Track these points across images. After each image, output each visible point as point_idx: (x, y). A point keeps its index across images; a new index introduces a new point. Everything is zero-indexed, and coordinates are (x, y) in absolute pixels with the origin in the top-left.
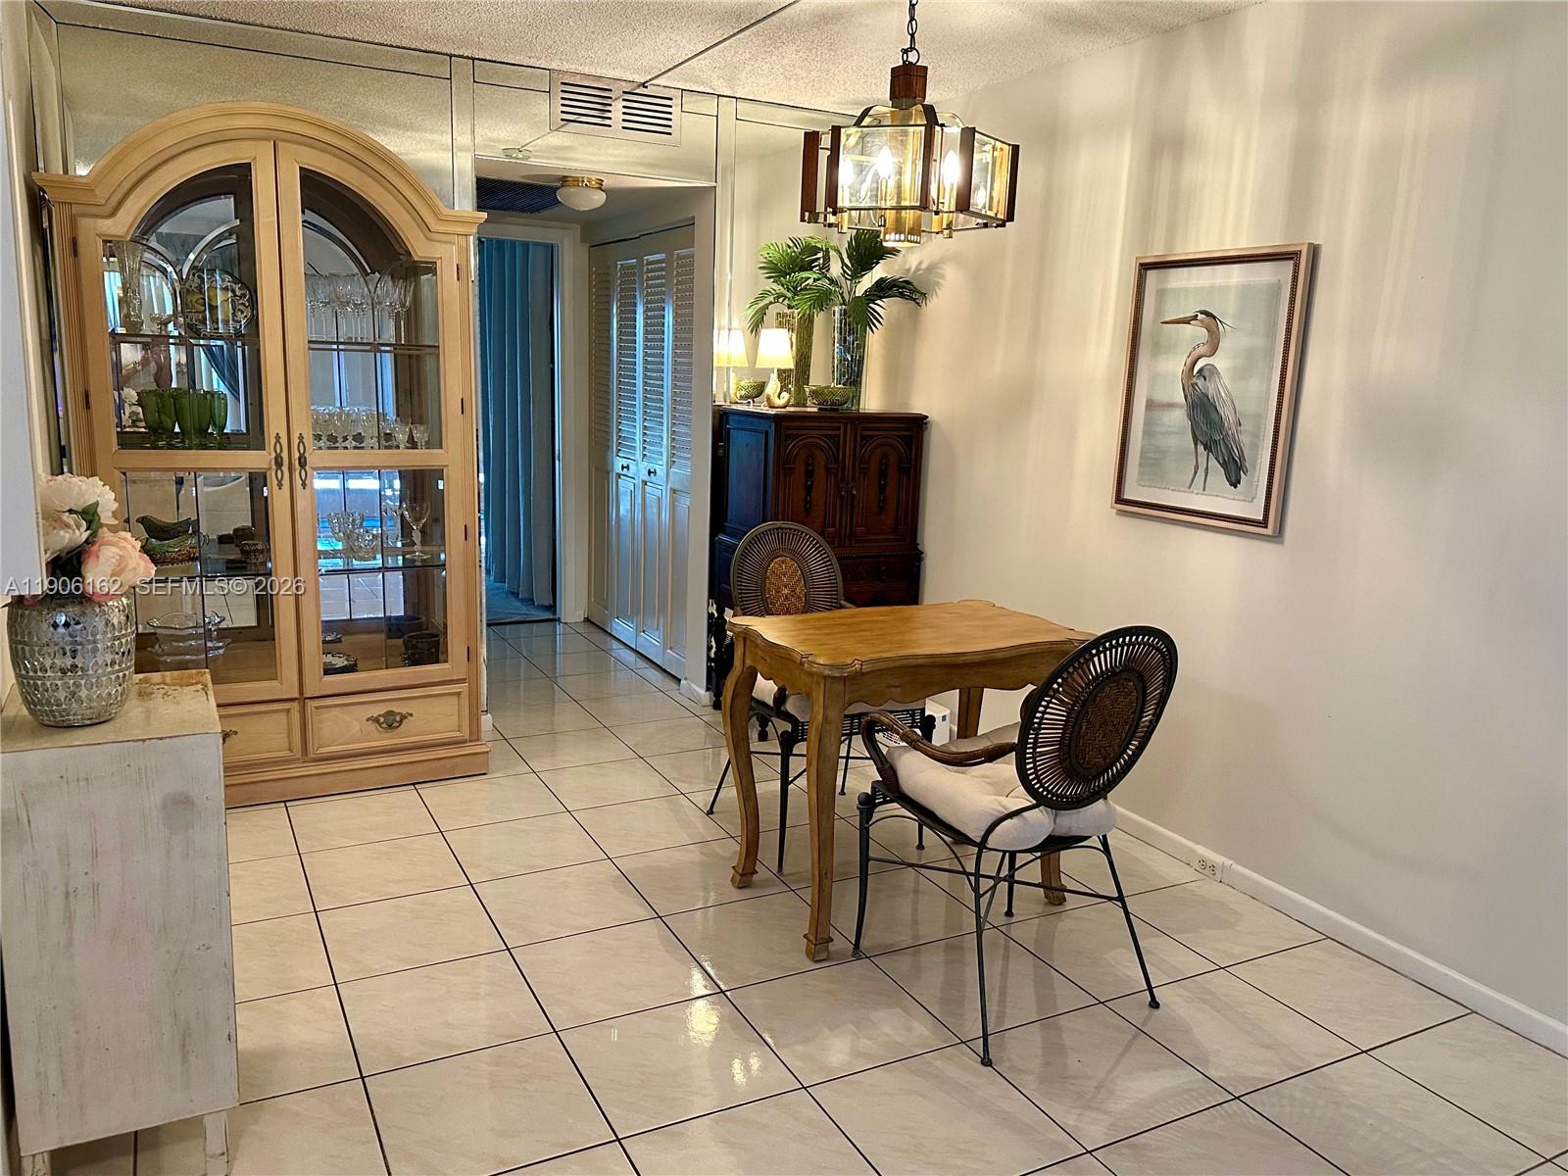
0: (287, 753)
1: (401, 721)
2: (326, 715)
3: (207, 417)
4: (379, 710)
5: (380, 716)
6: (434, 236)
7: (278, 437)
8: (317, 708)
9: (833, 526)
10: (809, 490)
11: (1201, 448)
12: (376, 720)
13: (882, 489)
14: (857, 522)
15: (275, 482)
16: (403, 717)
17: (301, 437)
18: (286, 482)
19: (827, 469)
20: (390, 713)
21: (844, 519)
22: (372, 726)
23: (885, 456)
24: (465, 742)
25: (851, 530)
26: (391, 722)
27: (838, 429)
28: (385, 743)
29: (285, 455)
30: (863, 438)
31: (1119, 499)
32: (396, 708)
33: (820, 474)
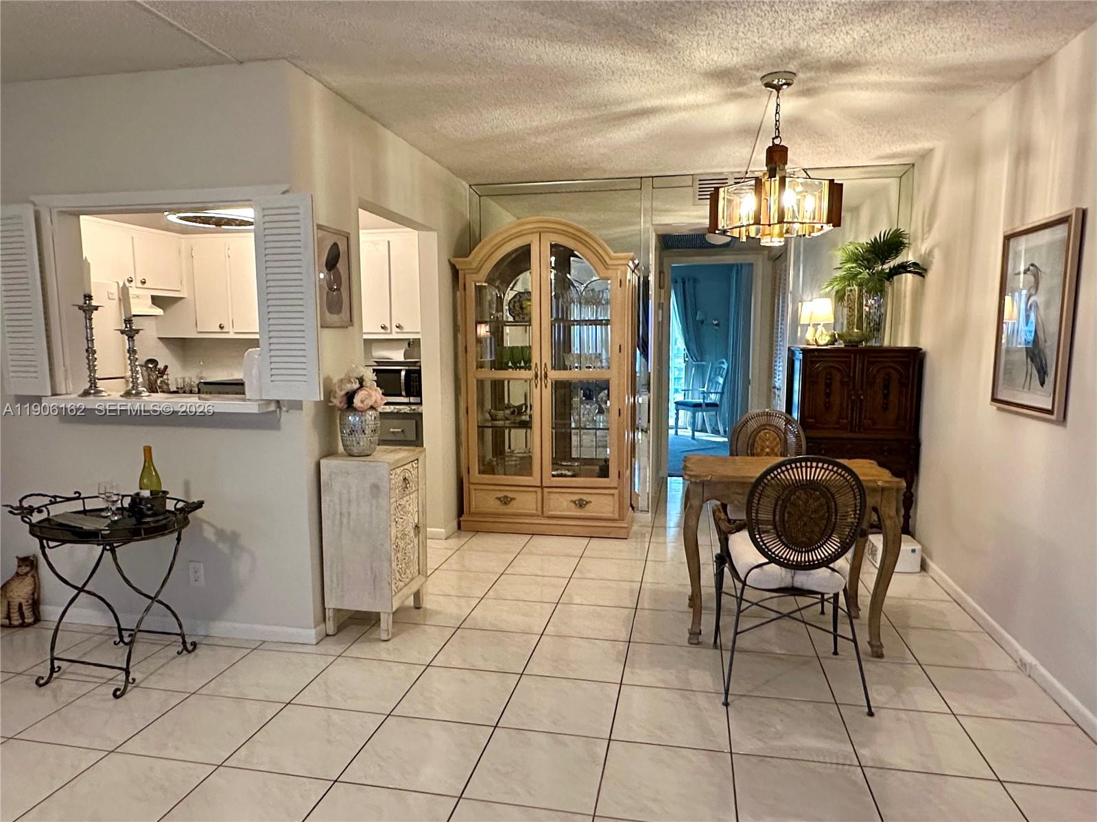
0: (534, 512)
1: (585, 505)
2: (552, 496)
3: (521, 356)
4: (576, 497)
5: (577, 500)
6: (610, 267)
7: (536, 364)
8: (549, 492)
9: (847, 418)
10: (828, 395)
11: (1029, 360)
12: (574, 502)
13: (886, 396)
14: (865, 417)
15: (534, 385)
16: (587, 503)
17: (545, 365)
18: (539, 385)
19: (842, 383)
20: (581, 500)
21: (855, 415)
22: (573, 505)
23: (888, 374)
24: (616, 520)
25: (860, 421)
26: (581, 504)
27: (850, 357)
28: (578, 514)
29: (539, 373)
30: (869, 363)
31: (994, 399)
32: (584, 497)
33: (836, 385)
